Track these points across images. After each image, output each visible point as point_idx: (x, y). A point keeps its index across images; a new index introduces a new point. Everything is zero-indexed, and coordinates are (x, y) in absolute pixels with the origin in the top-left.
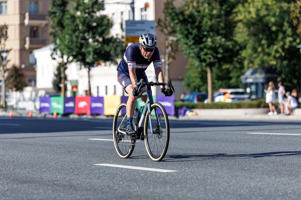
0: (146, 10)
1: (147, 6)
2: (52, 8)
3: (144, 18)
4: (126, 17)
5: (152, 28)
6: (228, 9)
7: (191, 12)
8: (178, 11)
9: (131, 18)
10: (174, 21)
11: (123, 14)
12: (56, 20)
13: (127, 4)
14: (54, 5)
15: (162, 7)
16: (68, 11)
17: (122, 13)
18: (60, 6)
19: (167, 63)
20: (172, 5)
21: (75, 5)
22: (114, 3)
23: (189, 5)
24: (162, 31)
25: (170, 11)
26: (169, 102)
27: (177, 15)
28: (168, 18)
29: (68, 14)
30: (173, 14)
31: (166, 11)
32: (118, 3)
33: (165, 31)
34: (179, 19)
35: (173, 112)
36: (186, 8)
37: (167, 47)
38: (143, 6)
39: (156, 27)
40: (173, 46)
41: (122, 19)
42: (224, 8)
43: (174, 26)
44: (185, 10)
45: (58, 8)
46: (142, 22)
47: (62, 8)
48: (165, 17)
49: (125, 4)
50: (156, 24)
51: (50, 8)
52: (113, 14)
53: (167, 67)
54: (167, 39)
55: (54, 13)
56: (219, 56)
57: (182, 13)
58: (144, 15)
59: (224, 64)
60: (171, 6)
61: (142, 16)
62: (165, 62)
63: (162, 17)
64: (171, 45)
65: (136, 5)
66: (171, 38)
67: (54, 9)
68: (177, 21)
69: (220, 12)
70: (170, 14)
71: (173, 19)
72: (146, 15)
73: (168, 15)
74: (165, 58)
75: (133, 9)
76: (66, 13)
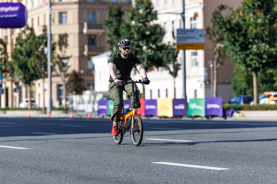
0: (195, 19)
1: (196, 15)
2: (109, 19)
3: (193, 27)
4: (177, 26)
5: (201, 36)
6: (272, 18)
7: (238, 21)
8: (225, 20)
9: (182, 27)
10: (222, 30)
11: (175, 23)
12: (113, 29)
13: (178, 14)
14: (111, 15)
15: (211, 16)
16: (123, 21)
17: (173, 22)
18: (116, 16)
19: (215, 68)
20: (220, 14)
21: (130, 15)
22: (166, 13)
23: (236, 15)
24: (211, 38)
25: (218, 20)
26: (218, 104)
27: (224, 23)
28: (216, 27)
29: (124, 24)
30: (221, 23)
31: (214, 20)
32: (169, 13)
33: (214, 38)
34: (226, 28)
35: (221, 114)
36: (233, 17)
37: (215, 54)
38: (192, 15)
39: (205, 35)
40: (221, 52)
41: (173, 28)
42: (268, 17)
43: (222, 33)
44: (232, 19)
45: (115, 18)
46: (192, 30)
47: (118, 18)
48: (214, 26)
49: (176, 14)
50: (205, 32)
51: (107, 18)
52: (165, 23)
53: (215, 72)
54: (215, 46)
55: (111, 22)
56: (264, 61)
57: (229, 22)
58: (194, 24)
59: (268, 69)
60: (219, 16)
61: (191, 25)
62: (213, 67)
63: (211, 25)
64: (219, 51)
65: (186, 15)
66: (219, 45)
67: (111, 19)
68: (224, 29)
69: (265, 20)
70: (218, 23)
71: (221, 28)
72: (195, 24)
73: (216, 23)
74: (213, 64)
75: (184, 19)
76: (122, 23)
